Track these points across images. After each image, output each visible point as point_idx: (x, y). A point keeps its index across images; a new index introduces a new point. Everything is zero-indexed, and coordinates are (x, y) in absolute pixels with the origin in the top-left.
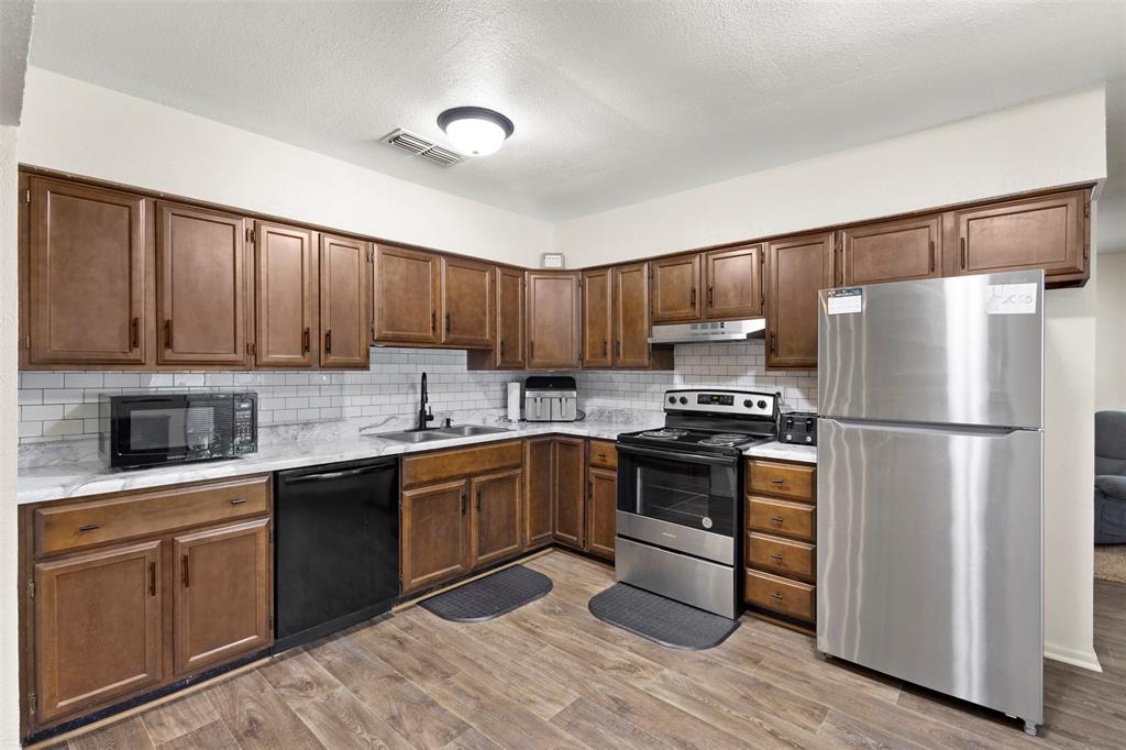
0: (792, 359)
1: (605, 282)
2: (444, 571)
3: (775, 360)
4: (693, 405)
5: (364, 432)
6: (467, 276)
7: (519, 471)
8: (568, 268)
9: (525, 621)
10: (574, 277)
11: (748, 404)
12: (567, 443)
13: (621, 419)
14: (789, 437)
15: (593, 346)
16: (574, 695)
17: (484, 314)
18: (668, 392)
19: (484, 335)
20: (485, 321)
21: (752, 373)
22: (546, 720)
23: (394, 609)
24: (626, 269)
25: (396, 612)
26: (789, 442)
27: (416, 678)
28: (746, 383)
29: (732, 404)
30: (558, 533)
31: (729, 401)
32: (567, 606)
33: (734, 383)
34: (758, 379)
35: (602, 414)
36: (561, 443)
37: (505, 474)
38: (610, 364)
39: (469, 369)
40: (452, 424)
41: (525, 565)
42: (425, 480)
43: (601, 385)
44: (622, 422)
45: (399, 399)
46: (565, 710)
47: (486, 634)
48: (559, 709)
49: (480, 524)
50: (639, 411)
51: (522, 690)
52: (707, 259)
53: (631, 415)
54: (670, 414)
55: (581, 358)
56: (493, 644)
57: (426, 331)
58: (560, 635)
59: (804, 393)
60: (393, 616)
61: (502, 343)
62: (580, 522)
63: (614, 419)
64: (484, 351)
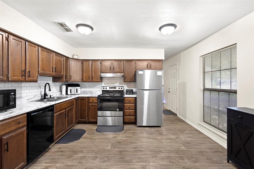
0: (128, 80)
1: (89, 63)
2: (61, 133)
3: (125, 80)
4: (108, 89)
5: (29, 101)
6: (59, 58)
7: (73, 106)
8: (79, 59)
9: (87, 138)
10: (81, 61)
11: (119, 88)
12: (82, 99)
13: (90, 93)
14: (128, 93)
15: (86, 77)
16: (110, 144)
17: (62, 68)
18: (102, 87)
19: (62, 73)
20: (62, 70)
21: (118, 83)
22: (110, 149)
23: (50, 146)
24: (94, 61)
25: (51, 147)
26: (128, 94)
27: (74, 155)
28: (117, 84)
29: (116, 88)
30: (80, 120)
31: (115, 88)
32: (92, 133)
33: (115, 85)
34: (119, 84)
35: (85, 92)
36: (80, 99)
37: (72, 107)
38: (90, 81)
39: (53, 82)
40: (51, 96)
41: (74, 128)
42: (58, 110)
43: (84, 86)
44: (90, 94)
45: (36, 90)
46: (111, 146)
47: (81, 142)
48: (110, 147)
49: (68, 120)
50: (94, 91)
51: (100, 147)
52: (113, 62)
53: (92, 92)
54: (103, 91)
55: (82, 79)
56: (85, 143)
57: (50, 72)
58: (97, 137)
59: (127, 86)
60: (51, 148)
61: (65, 76)
62: (86, 116)
63: (88, 93)
64: (61, 77)
